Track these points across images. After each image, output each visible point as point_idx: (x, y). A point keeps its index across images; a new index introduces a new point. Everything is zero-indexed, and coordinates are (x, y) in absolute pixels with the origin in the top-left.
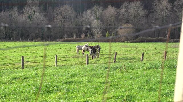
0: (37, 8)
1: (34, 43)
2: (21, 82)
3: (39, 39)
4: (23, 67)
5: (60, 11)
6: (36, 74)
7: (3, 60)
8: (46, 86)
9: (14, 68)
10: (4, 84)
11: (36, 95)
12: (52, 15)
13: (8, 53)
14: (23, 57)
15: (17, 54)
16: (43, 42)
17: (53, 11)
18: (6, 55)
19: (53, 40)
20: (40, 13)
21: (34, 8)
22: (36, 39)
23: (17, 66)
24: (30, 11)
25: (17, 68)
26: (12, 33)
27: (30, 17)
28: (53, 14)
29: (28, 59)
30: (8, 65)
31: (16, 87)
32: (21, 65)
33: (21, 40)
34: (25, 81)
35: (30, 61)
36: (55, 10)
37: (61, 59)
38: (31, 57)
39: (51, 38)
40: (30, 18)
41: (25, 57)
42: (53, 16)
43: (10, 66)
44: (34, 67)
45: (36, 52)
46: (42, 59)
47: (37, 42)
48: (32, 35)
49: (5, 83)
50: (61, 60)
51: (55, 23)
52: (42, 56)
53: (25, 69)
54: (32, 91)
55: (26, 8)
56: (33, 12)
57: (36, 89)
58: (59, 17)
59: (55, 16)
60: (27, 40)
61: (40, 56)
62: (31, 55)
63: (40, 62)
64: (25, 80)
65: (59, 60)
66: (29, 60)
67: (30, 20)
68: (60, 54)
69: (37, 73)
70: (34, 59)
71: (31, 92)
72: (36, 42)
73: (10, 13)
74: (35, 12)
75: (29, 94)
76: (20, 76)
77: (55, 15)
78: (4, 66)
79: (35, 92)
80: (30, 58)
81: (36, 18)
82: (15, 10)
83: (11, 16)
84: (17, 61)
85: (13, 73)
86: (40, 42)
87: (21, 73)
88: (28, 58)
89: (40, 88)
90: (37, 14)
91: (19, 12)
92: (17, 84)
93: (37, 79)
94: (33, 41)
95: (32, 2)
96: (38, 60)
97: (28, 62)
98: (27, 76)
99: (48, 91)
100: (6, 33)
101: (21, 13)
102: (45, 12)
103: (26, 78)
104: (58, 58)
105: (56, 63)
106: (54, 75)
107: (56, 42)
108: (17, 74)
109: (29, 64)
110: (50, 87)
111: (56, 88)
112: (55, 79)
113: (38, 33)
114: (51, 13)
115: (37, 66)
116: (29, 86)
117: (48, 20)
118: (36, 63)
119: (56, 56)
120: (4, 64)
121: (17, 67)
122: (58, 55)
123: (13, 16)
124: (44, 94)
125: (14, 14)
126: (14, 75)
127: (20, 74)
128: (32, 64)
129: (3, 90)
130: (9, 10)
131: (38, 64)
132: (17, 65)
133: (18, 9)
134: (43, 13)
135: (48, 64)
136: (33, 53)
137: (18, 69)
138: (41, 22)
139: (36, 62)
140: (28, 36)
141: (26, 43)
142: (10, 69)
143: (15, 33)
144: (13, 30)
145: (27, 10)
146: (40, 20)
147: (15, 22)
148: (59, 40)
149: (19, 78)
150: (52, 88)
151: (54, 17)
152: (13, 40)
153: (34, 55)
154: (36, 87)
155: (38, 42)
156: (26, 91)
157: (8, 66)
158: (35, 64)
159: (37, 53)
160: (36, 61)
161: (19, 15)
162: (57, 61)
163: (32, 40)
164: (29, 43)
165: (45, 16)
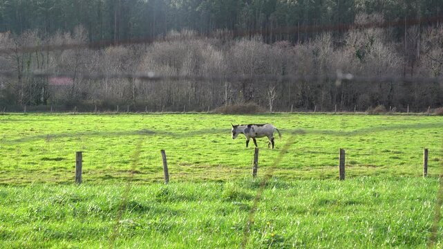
0: (379, 31)
1: (368, 117)
2: (339, 211)
3: (380, 107)
4: (342, 176)
5: (437, 37)
6: (374, 194)
7: (295, 156)
8: (401, 225)
9: (322, 177)
10: (300, 213)
11: (376, 245)
12: (416, 47)
13: (307, 140)
14: (342, 152)
15: (329, 143)
16: (390, 114)
17: (420, 37)
18: (302, 146)
19: (415, 112)
20: (384, 44)
21: (370, 31)
22: (374, 107)
23: (327, 173)
24: (362, 40)
25: (329, 177)
26: (316, 93)
27: (359, 55)
28: (418, 44)
29: (353, 156)
30: (307, 168)
31: (329, 223)
32: (338, 169)
33: (337, 111)
34: (349, 211)
35: (358, 162)
36: (423, 36)
37: (437, 160)
38: (361, 152)
39: (411, 104)
40: (360, 57)
41: (346, 152)
42: (418, 50)
43: (313, 170)
44: (368, 176)
45: (374, 139)
46: (386, 156)
47: (375, 114)
48: (365, 97)
49: (303, 212)
50: (437, 162)
51: (424, 67)
52: (387, 151)
53: (348, 181)
54: (366, 235)
55: (351, 34)
56: (368, 41)
57: (377, 233)
58: (434, 52)
59: (424, 51)
60: (353, 110)
61: (383, 150)
62: (361, 148)
63: (382, 166)
64: (349, 208)
65: (433, 163)
66: (358, 159)
67: (359, 62)
68: (434, 147)
69: (376, 191)
70: (368, 157)
71: (363, 238)
72: (372, 114)
73: (314, 47)
74: (372, 42)
75: (360, 242)
76: (335, 197)
77: (425, 48)
78: (298, 172)
79: (373, 239)
80: (358, 155)
81: (375, 56)
82: (327, 37)
83: (316, 53)
84: (327, 161)
85: (320, 190)
86: (383, 115)
87: (339, 190)
88: (354, 153)
89: (386, 230)
90: (379, 48)
91: (334, 43)
92: (331, 215)
93: (377, 207)
94: (365, 113)
95: (368, 18)
96: (378, 161)
97: (353, 163)
98: (353, 198)
99: (407, 239)
100: (303, 93)
101: (338, 45)
102: (399, 41)
103: (351, 203)
104: (431, 157)
105: (426, 169)
106: (420, 199)
107: (425, 115)
108: (330, 192)
109: (356, 169)
110: (412, 229)
111: (428, 234)
112: (425, 209)
113: (377, 94)
114: (415, 43)
115: (377, 174)
116: (358, 223)
117: (405, 60)
118: (374, 166)
119: (426, 151)
120: (299, 167)
121: (329, 175)
122: (430, 148)
123: (322, 54)
124: (398, 245)
125: (324, 48)
126: (323, 194)
127: (336, 192)
128: (364, 169)
129: (300, 227)
130: (313, 39)
131: (377, 169)
132: (327, 171)
133: (334, 35)
134: (393, 43)
135: (403, 171)
136: (365, 142)
137: (332, 179)
138: (387, 65)
139: (374, 164)
140: (354, 100)
141: (349, 117)
142: (314, 179)
143: (324, 93)
144: (319, 86)
145: (354, 38)
146: (384, 61)
147: (325, 68)
148: (433, 112)
149: (335, 202)
150: (419, 232)
151: (421, 52)
152: (319, 110)
153: (368, 147)
154: (377, 226)
155: (378, 114)
156: (352, 235)
157: (307, 172)
158: (371, 170)
159: (375, 141)
160: (375, 162)
161: (334, 50)
162: (429, 164)
163: (364, 109)
164: (355, 117)
165: (398, 49)
